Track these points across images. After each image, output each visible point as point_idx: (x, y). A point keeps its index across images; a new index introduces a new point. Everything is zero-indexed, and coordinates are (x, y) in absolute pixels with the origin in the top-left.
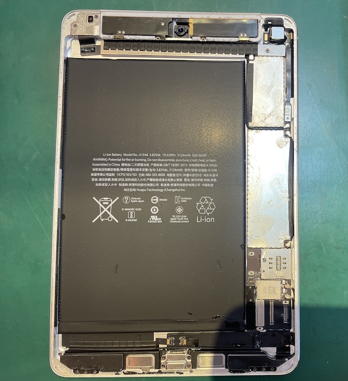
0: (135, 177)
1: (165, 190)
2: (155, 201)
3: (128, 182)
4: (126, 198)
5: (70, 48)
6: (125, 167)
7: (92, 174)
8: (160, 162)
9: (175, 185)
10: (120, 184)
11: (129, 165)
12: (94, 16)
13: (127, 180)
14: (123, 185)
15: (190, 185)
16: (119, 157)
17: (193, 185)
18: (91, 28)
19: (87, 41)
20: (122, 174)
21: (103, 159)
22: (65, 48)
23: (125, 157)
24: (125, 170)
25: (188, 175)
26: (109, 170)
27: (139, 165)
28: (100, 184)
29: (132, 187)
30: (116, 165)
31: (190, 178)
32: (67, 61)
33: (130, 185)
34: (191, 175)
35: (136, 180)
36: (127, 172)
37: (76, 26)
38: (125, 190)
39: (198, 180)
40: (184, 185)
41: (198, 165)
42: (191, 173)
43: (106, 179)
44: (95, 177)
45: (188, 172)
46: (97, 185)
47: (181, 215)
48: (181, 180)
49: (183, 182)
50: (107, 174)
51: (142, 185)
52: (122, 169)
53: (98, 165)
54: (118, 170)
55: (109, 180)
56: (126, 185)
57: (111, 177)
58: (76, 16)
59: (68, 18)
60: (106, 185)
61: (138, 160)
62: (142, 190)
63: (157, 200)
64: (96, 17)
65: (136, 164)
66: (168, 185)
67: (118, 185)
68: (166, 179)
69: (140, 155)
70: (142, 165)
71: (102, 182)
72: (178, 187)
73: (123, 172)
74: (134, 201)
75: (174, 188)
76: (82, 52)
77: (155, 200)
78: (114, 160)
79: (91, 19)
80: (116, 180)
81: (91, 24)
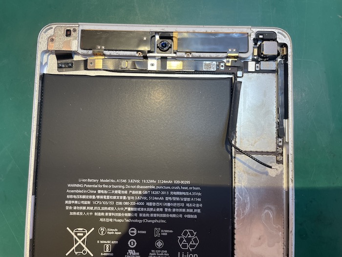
0: (111, 206)
1: (144, 220)
2: (133, 234)
3: (105, 212)
4: (102, 229)
5: (46, 63)
6: (101, 194)
7: (66, 202)
8: (139, 190)
9: (155, 215)
10: (96, 214)
11: (106, 192)
12: (72, 29)
13: (103, 209)
14: (99, 214)
15: (171, 216)
16: (95, 183)
17: (174, 216)
18: (69, 43)
19: (64, 56)
20: (98, 202)
21: (78, 186)
22: (41, 63)
23: (102, 184)
24: (102, 197)
25: (169, 204)
26: (84, 197)
27: (116, 192)
28: (74, 213)
29: (109, 217)
30: (92, 192)
31: (172, 207)
32: (43, 77)
33: (107, 214)
34: (172, 204)
35: (112, 209)
36: (104, 200)
37: (52, 40)
38: (101, 220)
39: (181, 210)
40: (164, 215)
41: (181, 193)
42: (172, 202)
43: (81, 208)
44: (69, 205)
45: (169, 201)
46: (71, 213)
47: (161, 249)
48: (161, 210)
49: (164, 212)
50: (82, 202)
51: (120, 215)
52: (98, 197)
53: (73, 191)
54: (94, 197)
55: (84, 208)
56: (103, 214)
57: (87, 205)
58: (53, 30)
59: (45, 32)
60: (81, 213)
61: (116, 187)
62: (119, 221)
63: (135, 232)
64: (75, 30)
65: (113, 191)
66: (148, 215)
67: (94, 214)
68: (145, 209)
69: (118, 181)
70: (120, 193)
71: (77, 211)
72: (158, 218)
73: (100, 200)
74: (111, 233)
75: (153, 218)
76: (59, 67)
77: (133, 232)
78: (90, 186)
79: (69, 33)
80: (92, 208)
81: (68, 38)
